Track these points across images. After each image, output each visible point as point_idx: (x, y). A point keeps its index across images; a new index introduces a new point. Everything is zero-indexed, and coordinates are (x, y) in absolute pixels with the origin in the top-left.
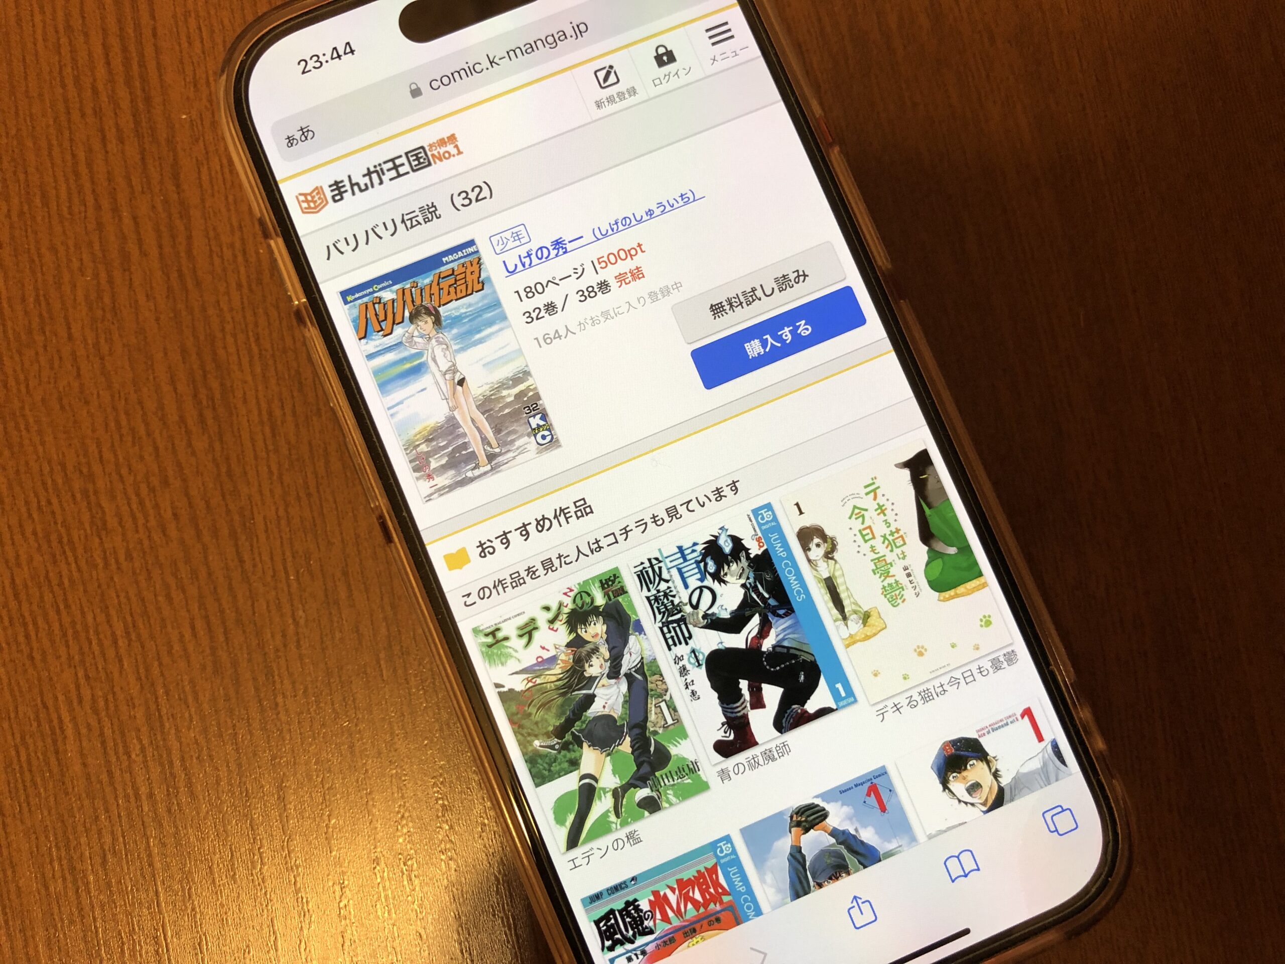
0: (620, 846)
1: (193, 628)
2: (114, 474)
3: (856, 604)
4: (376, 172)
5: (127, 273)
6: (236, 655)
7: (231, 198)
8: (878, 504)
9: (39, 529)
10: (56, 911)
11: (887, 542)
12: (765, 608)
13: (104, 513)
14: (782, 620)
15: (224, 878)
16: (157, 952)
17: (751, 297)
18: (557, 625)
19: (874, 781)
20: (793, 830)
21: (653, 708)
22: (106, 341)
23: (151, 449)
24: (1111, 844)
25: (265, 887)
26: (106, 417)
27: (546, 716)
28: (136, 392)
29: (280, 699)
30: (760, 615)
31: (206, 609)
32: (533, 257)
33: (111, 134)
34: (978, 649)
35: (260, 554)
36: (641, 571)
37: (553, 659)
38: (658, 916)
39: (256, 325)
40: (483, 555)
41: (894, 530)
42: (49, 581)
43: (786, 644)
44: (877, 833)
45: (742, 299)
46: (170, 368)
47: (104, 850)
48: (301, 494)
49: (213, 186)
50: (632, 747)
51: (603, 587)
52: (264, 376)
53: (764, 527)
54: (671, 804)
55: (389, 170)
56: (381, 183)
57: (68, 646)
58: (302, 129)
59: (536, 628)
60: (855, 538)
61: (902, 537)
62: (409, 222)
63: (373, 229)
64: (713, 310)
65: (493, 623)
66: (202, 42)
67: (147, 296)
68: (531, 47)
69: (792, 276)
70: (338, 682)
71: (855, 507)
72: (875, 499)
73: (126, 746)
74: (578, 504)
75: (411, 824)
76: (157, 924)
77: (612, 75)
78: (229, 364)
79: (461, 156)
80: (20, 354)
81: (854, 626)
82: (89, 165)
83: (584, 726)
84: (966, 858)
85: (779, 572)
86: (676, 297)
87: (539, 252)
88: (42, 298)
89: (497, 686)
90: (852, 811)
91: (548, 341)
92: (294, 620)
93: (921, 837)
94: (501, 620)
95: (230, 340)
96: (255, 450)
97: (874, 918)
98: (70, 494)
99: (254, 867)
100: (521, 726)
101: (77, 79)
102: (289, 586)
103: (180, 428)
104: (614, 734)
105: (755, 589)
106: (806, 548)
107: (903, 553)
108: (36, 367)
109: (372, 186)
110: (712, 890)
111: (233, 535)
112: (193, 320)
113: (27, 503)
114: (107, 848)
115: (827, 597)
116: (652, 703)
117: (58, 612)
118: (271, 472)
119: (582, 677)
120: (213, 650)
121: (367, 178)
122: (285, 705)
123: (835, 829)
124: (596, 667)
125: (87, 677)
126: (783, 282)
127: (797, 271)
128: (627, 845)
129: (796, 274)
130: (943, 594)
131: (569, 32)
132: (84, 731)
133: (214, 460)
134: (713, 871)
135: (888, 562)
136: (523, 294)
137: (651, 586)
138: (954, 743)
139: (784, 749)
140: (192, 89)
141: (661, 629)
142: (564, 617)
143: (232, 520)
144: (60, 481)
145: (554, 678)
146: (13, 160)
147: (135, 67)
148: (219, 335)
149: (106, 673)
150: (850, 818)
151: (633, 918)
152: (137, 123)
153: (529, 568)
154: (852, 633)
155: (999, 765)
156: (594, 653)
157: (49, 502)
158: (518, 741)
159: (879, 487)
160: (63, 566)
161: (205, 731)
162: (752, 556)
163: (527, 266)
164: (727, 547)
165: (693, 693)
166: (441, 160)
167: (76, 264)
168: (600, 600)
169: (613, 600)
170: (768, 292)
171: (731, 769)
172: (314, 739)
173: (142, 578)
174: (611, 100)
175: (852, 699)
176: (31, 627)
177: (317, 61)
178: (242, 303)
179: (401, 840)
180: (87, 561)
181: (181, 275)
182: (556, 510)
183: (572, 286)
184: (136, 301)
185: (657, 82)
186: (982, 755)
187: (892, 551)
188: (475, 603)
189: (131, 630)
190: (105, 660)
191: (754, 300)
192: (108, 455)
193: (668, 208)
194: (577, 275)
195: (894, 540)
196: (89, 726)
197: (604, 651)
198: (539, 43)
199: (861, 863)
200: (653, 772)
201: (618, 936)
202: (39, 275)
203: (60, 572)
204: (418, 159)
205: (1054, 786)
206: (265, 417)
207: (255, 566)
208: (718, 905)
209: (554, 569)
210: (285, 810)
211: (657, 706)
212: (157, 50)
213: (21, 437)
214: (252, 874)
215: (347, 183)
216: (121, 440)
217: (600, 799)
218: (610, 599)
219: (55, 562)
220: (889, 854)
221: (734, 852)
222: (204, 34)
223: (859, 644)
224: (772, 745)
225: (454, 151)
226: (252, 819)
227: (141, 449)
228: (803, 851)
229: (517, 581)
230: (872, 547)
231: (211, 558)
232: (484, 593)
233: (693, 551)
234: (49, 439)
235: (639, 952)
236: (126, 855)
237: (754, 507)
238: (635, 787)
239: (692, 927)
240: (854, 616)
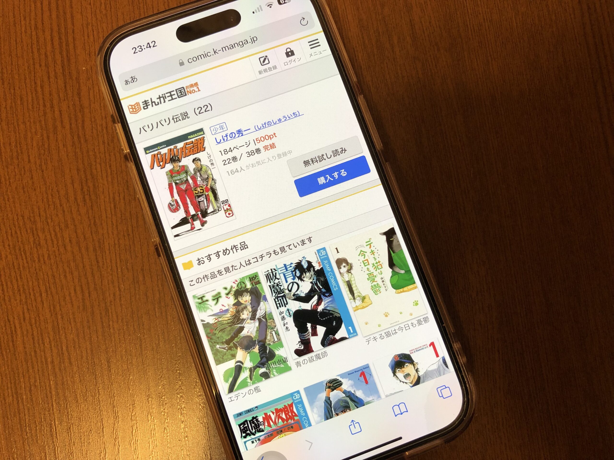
0: (251, 393)
1: (75, 290)
2: (45, 221)
3: (359, 293)
4: (163, 97)
5: (56, 135)
6: (93, 303)
7: (102, 105)
8: (371, 250)
9: (11, 244)
10: (8, 410)
11: (374, 267)
12: (320, 292)
13: (39, 238)
14: (327, 298)
15: (82, 400)
16: (51, 431)
17: (321, 158)
18: (230, 296)
19: (364, 370)
20: (327, 389)
21: (269, 334)
22: (45, 164)
23: (62, 212)
24: (466, 403)
25: (100, 405)
26: (43, 197)
27: (222, 335)
28: (56, 186)
29: (111, 323)
30: (318, 296)
31: (81, 283)
32: (228, 137)
33: (52, 74)
34: (412, 315)
35: (106, 260)
36: (267, 274)
37: (227, 311)
38: (266, 424)
39: (110, 160)
40: (199, 264)
41: (378, 262)
42: (14, 267)
43: (328, 308)
44: (363, 393)
45: (318, 159)
46: (72, 177)
47: (31, 385)
48: (125, 234)
49: (95, 99)
50: (259, 350)
51: (250, 281)
52: (112, 182)
53: (322, 258)
54: (274, 376)
55: (168, 97)
56: (165, 102)
57: (20, 295)
58: (132, 77)
59: (220, 297)
60: (360, 264)
61: (381, 265)
62: (176, 119)
63: (160, 122)
64: (305, 163)
65: (202, 294)
66: (94, 36)
67: (64, 145)
68: (233, 46)
69: (340, 150)
70: (137, 316)
71: (361, 251)
72: (370, 248)
73: (43, 340)
74: (242, 244)
75: (165, 381)
76: (52, 418)
77: (267, 60)
78: (97, 176)
79: (199, 92)
80: (7, 167)
81: (358, 302)
82: (42, 87)
83: (239, 340)
84: (402, 406)
85: (327, 278)
86: (289, 157)
87: (231, 135)
88: (18, 144)
89: (202, 321)
90: (353, 383)
91: (233, 173)
92: (119, 289)
93: (383, 396)
94: (206, 292)
95: (98, 166)
96: (106, 214)
97: (360, 430)
98: (25, 229)
99: (95, 396)
100: (211, 339)
101: (39, 50)
102: (118, 274)
103: (75, 203)
104: (251, 344)
105: (316, 284)
106: (339, 268)
107: (381, 271)
108: (14, 173)
109: (161, 103)
110: (290, 414)
111: (95, 250)
112: (83, 156)
113: (6, 232)
114: (32, 384)
115: (347, 289)
116: (269, 331)
117: (17, 280)
118: (113, 224)
119: (239, 319)
120: (83, 300)
121: (159, 99)
122: (113, 325)
123: (345, 390)
124: (245, 315)
125: (28, 309)
126: (336, 153)
127: (342, 148)
128: (254, 393)
129: (341, 149)
130: (398, 290)
131: (249, 40)
132: (25, 333)
133: (88, 217)
134: (291, 406)
135: (374, 275)
136: (223, 153)
137: (271, 281)
138: (399, 355)
139: (325, 354)
140: (88, 56)
141: (275, 300)
142: (233, 293)
143: (95, 244)
144: (21, 223)
145: (227, 319)
146: (9, 83)
147: (64, 46)
148: (94, 163)
149: (36, 308)
150: (352, 386)
151: (255, 424)
152: (64, 70)
153: (219, 271)
154: (357, 305)
155: (418, 366)
156: (245, 309)
157: (16, 232)
158: (210, 345)
159: (372, 243)
160: (20, 260)
161: (78, 335)
162: (316, 270)
163: (225, 140)
164: (305, 265)
165: (287, 328)
166: (191, 93)
167: (33, 130)
168: (249, 286)
169: (255, 286)
170: (329, 157)
171: (301, 362)
172: (125, 341)
173: (54, 267)
174: (265, 71)
175: (355, 334)
176: (5, 286)
177: (141, 48)
178: (105, 150)
179: (160, 387)
180: (31, 259)
181: (79, 137)
182: (232, 246)
183: (244, 150)
184: (59, 147)
185: (286, 64)
186: (411, 362)
187: (376, 270)
188: (194, 285)
189: (48, 290)
190: (36, 302)
191: (322, 160)
192: (42, 213)
193: (288, 118)
194: (247, 145)
195: (378, 266)
196: (27, 330)
197: (249, 308)
198: (236, 45)
199: (356, 406)
200: (267, 361)
201: (248, 432)
202: (18, 134)
203: (19, 263)
204: (181, 92)
205: (443, 377)
206: (112, 200)
207: (103, 264)
208: (292, 420)
209: (230, 271)
210: (110, 371)
211: (271, 333)
212: (74, 39)
213: (5, 204)
214: (94, 399)
215: (150, 101)
216: (49, 207)
217: (244, 372)
218: (253, 286)
219: (17, 259)
220: (368, 403)
221: (301, 398)
222: (95, 33)
223: (360, 310)
224: (320, 352)
225: (197, 90)
226: (96, 375)
227: (57, 211)
228: (331, 399)
229: (213, 276)
230: (368, 268)
231: (84, 260)
232: (198, 280)
233: (291, 267)
234: (17, 205)
235: (257, 439)
236: (40, 388)
237: (318, 249)
238: (259, 367)
239: (280, 430)
240: (358, 298)
